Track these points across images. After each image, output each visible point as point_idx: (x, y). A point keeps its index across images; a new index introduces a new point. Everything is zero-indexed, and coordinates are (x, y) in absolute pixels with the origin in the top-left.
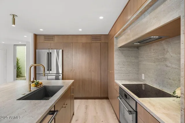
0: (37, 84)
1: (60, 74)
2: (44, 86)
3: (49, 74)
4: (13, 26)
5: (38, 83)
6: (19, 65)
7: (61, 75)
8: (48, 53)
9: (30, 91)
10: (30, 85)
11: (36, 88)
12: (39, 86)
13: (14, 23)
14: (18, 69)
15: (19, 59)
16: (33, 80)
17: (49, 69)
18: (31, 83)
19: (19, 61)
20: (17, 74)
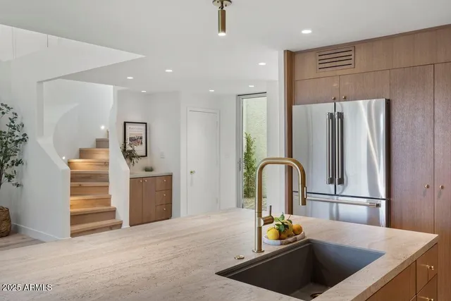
0: (282, 228)
1: (379, 202)
2: (309, 241)
3: (335, 194)
4: (222, 34)
5: (286, 227)
6: (253, 158)
7: (383, 203)
8: (331, 116)
9: (260, 250)
10: (260, 229)
11: (279, 242)
12: (290, 239)
13: (223, 27)
14: (251, 170)
15: (252, 139)
16: (268, 215)
17: (337, 176)
18: (262, 222)
19: (254, 145)
20: (247, 185)
